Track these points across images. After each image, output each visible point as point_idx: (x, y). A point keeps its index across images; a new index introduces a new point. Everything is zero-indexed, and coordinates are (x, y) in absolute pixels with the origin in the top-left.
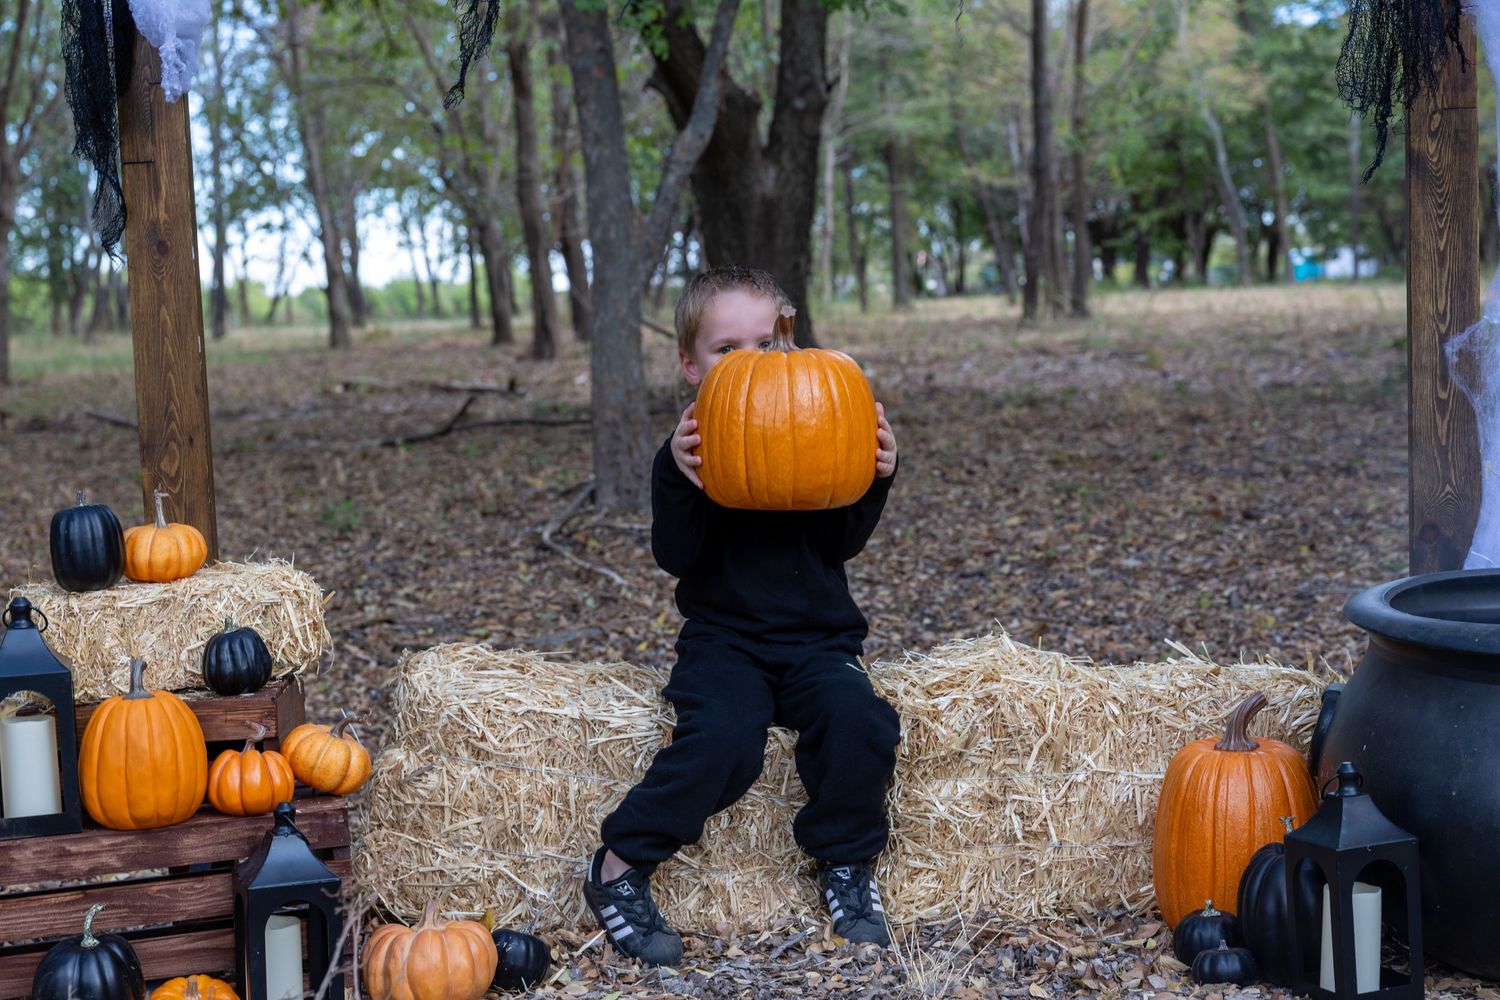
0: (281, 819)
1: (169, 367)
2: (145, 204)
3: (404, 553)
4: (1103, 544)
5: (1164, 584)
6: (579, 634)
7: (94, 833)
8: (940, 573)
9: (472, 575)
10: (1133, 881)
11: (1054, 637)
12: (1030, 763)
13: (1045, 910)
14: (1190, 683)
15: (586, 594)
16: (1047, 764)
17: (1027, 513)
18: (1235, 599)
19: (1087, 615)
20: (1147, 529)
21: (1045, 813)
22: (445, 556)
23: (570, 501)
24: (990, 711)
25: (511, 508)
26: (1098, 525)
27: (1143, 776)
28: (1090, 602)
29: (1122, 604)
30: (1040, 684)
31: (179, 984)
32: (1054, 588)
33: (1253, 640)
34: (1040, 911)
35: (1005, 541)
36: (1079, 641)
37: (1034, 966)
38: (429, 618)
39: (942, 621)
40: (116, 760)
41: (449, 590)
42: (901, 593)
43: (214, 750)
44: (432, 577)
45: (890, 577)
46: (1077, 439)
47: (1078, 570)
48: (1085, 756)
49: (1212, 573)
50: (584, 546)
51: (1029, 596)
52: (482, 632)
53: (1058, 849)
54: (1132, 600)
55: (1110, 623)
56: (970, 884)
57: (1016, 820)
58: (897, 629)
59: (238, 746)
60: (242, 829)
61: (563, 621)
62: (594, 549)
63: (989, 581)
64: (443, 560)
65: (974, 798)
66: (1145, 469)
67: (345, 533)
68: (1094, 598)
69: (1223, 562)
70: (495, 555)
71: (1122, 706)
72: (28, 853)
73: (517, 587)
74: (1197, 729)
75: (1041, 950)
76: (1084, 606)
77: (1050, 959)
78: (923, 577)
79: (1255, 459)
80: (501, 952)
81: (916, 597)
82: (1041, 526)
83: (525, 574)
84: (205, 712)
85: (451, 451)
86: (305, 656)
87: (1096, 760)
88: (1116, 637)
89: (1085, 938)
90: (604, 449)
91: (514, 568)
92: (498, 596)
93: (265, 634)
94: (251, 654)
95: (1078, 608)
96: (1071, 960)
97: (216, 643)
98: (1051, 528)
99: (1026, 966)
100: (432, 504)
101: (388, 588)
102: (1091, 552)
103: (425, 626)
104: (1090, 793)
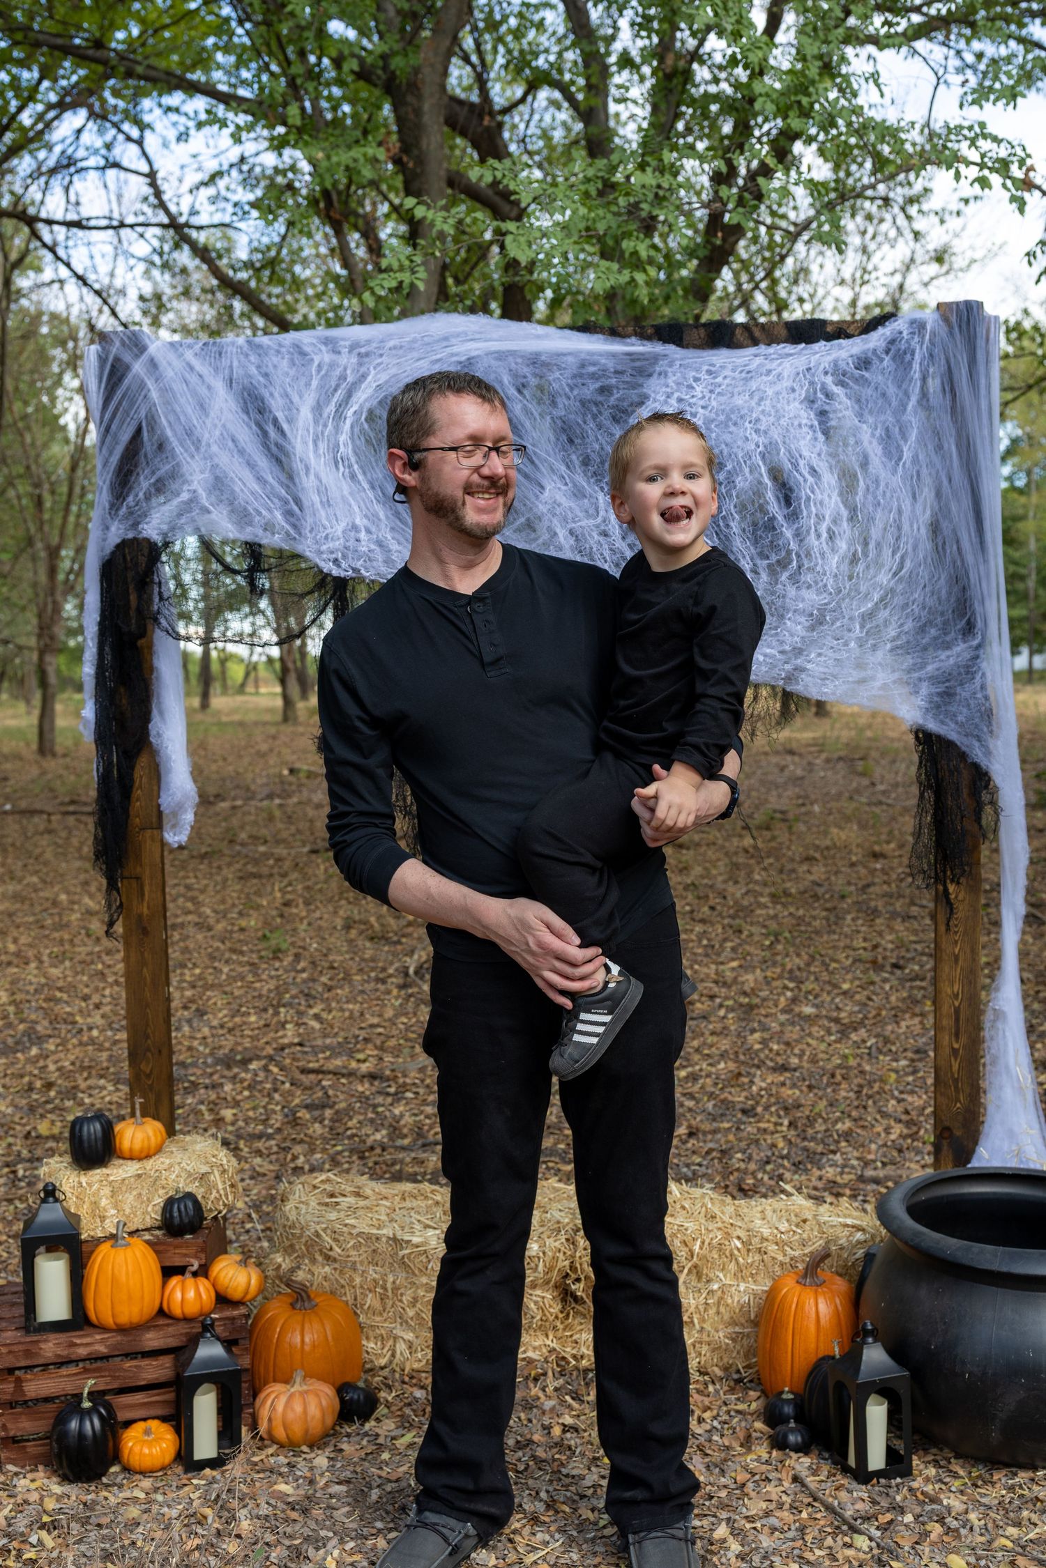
0: (205, 1325)
1: (147, 1005)
2: (135, 903)
3: (316, 975)
4: (792, 990)
7: (91, 1330)
9: (360, 998)
11: (746, 1080)
18: (874, 1049)
19: (772, 1060)
20: (825, 976)
21: (692, 1309)
22: (344, 979)
26: (791, 971)
27: (756, 1288)
28: (776, 1047)
29: (796, 1051)
30: (691, 1226)
31: (140, 1426)
32: (753, 1031)
35: (725, 984)
36: (764, 1085)
38: (328, 1041)
40: (105, 1289)
41: (344, 1011)
43: (168, 1272)
44: (334, 998)
46: (794, 871)
47: (771, 1015)
48: (718, 1274)
49: (861, 1023)
51: (735, 1039)
52: (361, 1056)
53: (700, 1332)
59: (180, 1270)
60: (183, 1328)
63: (709, 1023)
64: (342, 983)
67: (277, 953)
68: (779, 1043)
69: (874, 1013)
70: (378, 980)
71: (743, 1242)
72: (51, 1343)
73: (389, 1013)
74: (792, 1261)
76: (771, 1050)
79: (913, 903)
80: (342, 1401)
82: (753, 969)
83: (396, 999)
84: (161, 1248)
86: (225, 1204)
87: (725, 1276)
91: (388, 992)
92: (375, 1020)
93: (200, 1194)
94: (191, 1208)
95: (767, 1052)
97: (170, 1202)
98: (758, 972)
100: (339, 923)
101: (302, 1008)
102: (782, 999)
103: (324, 1048)
104: (721, 1297)
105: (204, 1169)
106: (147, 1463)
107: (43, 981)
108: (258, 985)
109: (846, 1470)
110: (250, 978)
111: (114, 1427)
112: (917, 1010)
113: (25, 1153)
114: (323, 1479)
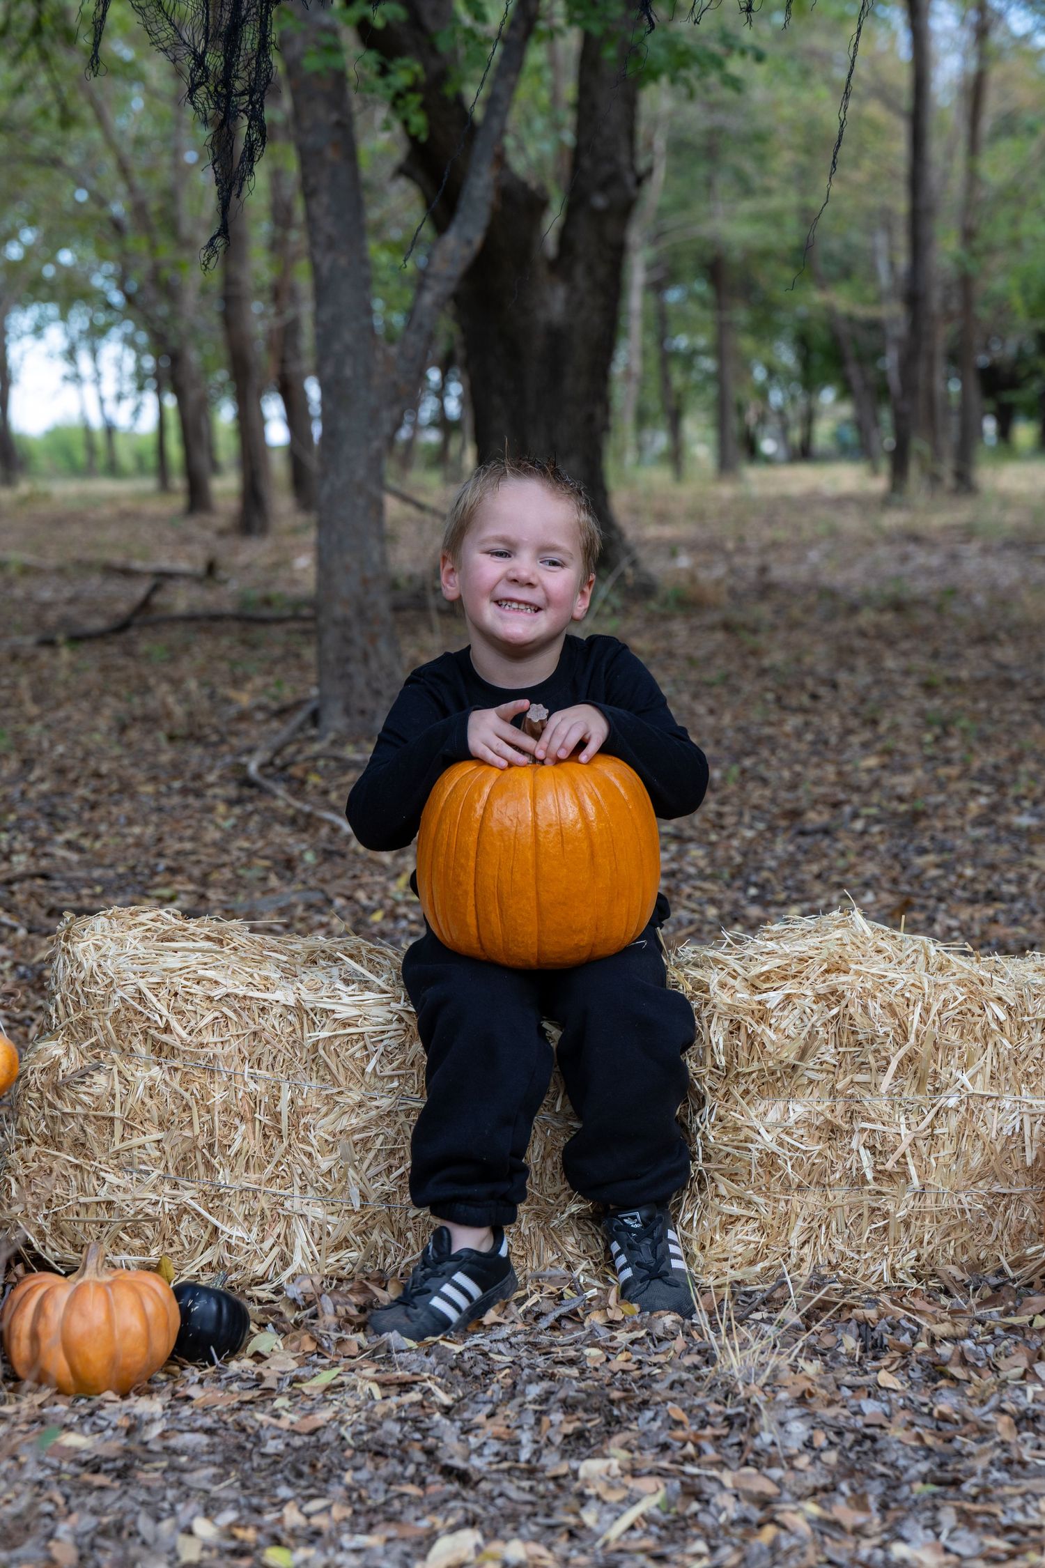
3: (65, 787)
4: (988, 795)
6: (294, 899)
8: (772, 829)
9: (154, 818)
10: (1017, 1240)
11: (920, 916)
12: (886, 1081)
13: (900, 1275)
15: (304, 846)
16: (909, 1084)
17: (888, 752)
19: (964, 888)
21: (904, 1147)
22: (120, 791)
23: (285, 722)
24: (834, 1012)
25: (207, 731)
26: (982, 771)
27: (1035, 1102)
28: (969, 872)
29: (1011, 875)
30: (902, 978)
32: (922, 851)
34: (894, 1275)
35: (857, 789)
36: (953, 923)
37: (884, 1348)
38: (97, 873)
39: (773, 892)
41: (124, 836)
42: (720, 853)
44: (102, 820)
45: (706, 832)
46: (957, 655)
47: (954, 828)
48: (958, 1074)
50: (303, 782)
51: (888, 862)
52: (166, 892)
53: (921, 1194)
54: (1025, 870)
55: (995, 900)
56: (803, 1238)
57: (866, 1156)
58: (713, 902)
61: (274, 881)
62: (315, 787)
63: (836, 840)
64: (117, 797)
65: (811, 1125)
68: (974, 866)
70: (184, 791)
71: (1009, 1008)
73: (212, 835)
75: (895, 1327)
76: (961, 876)
77: (906, 1339)
78: (749, 834)
80: (185, 1313)
81: (738, 859)
82: (906, 769)
83: (224, 818)
85: (129, 653)
87: (973, 1079)
88: (1002, 918)
89: (953, 1313)
90: (331, 656)
91: (210, 809)
92: (188, 846)
95: (953, 878)
96: (933, 1341)
98: (919, 773)
99: (874, 1347)
100: (103, 723)
101: (43, 832)
102: (972, 805)
103: (91, 883)
104: (964, 1122)
114: (156, 1430)
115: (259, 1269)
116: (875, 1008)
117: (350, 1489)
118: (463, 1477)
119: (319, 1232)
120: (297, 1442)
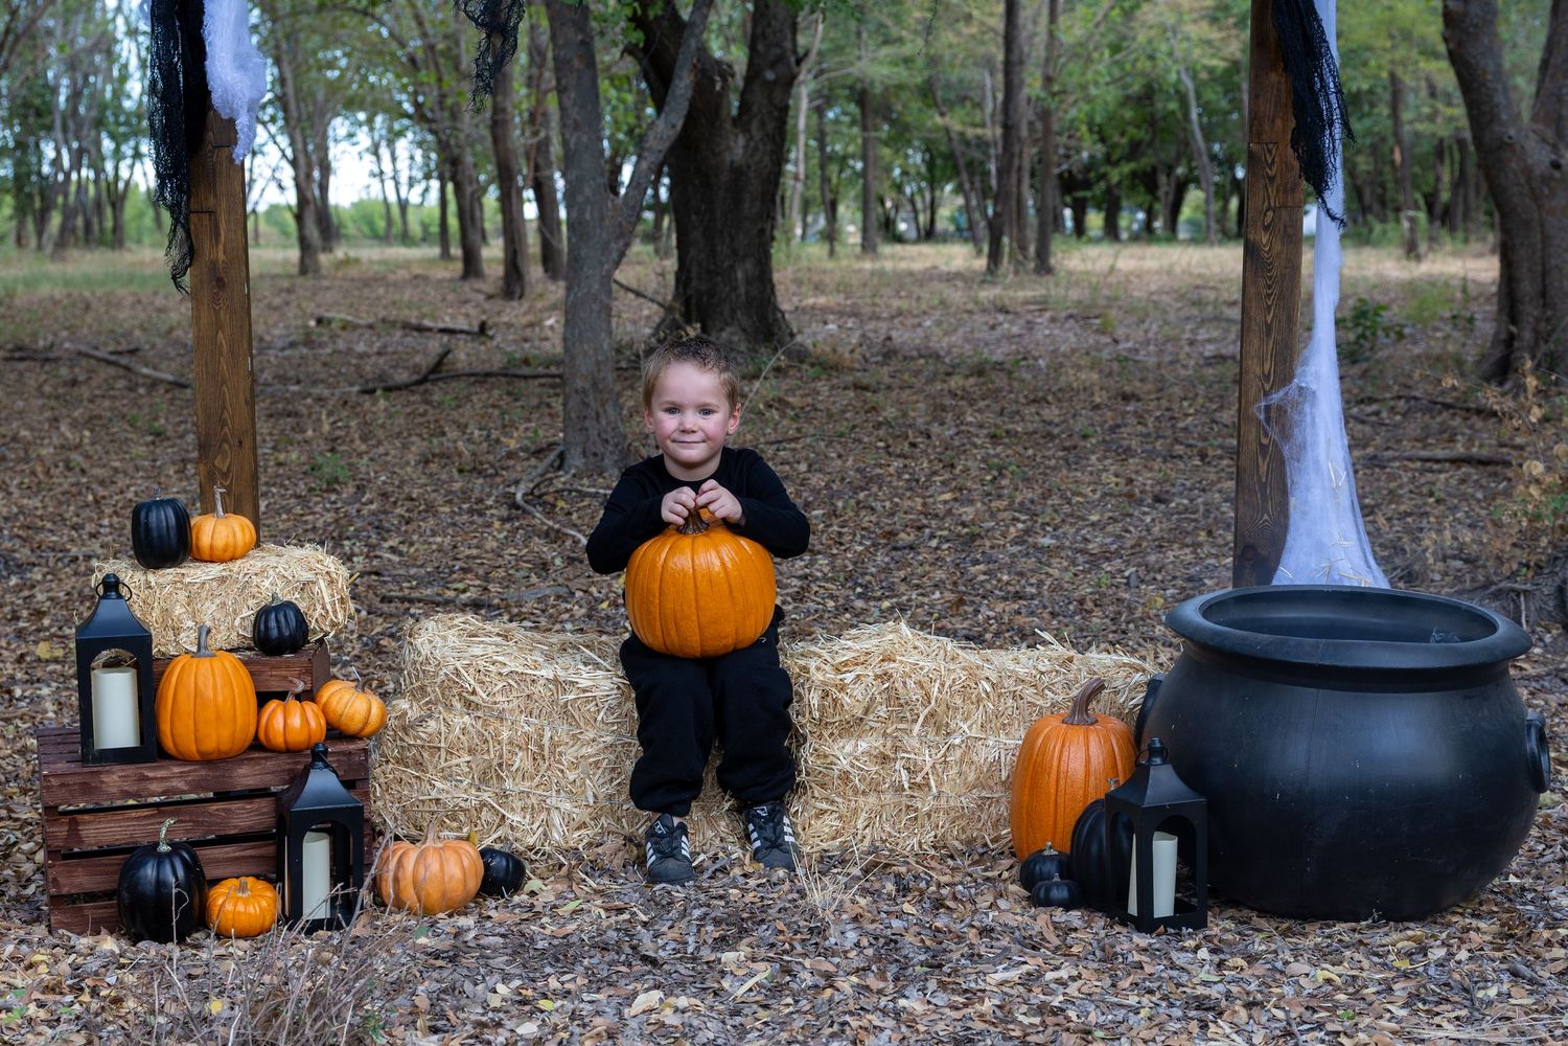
0: (316, 756)
1: (224, 382)
2: (207, 245)
3: (388, 507)
4: (1024, 522)
5: (1074, 563)
6: (548, 592)
7: (167, 762)
8: (875, 545)
9: (450, 531)
10: (995, 825)
11: (970, 609)
12: (917, 728)
13: (924, 847)
14: (1049, 668)
15: (554, 554)
16: (931, 730)
17: (959, 489)
18: (1133, 579)
19: (1001, 589)
20: (1066, 509)
21: (927, 768)
22: (426, 511)
23: (540, 460)
24: (886, 685)
25: (486, 466)
26: (1022, 504)
27: (1008, 742)
28: (1005, 578)
29: (1033, 580)
30: (928, 665)
31: (231, 884)
32: (976, 562)
33: (1142, 619)
34: (920, 847)
35: (936, 516)
36: (991, 614)
37: (909, 890)
38: (413, 571)
39: (872, 591)
40: (186, 706)
41: (430, 544)
42: (839, 562)
43: (263, 698)
44: (414, 532)
45: (830, 547)
46: (1017, 413)
47: (999, 546)
48: (961, 724)
49: (1117, 554)
50: (554, 506)
51: (952, 570)
52: (461, 586)
53: (937, 797)
54: (1043, 577)
55: (1020, 598)
56: (865, 824)
57: (904, 774)
58: (832, 597)
59: (282, 696)
60: (284, 763)
61: (534, 579)
62: (562, 510)
63: (918, 554)
64: (424, 515)
65: (871, 755)
66: (1075, 447)
67: (332, 485)
68: (1009, 573)
69: (1129, 543)
70: (471, 512)
71: (993, 685)
72: (115, 777)
73: (491, 544)
74: (1053, 706)
75: (916, 877)
76: (999, 581)
77: (923, 885)
78: (859, 548)
79: (1177, 441)
80: (487, 866)
81: (851, 567)
82: (971, 502)
83: (499, 531)
84: (255, 668)
85: (427, 402)
86: (333, 625)
87: (970, 727)
88: (1023, 611)
89: (953, 869)
90: (573, 412)
91: (489, 525)
92: (475, 552)
93: (302, 606)
94: (293, 623)
95: (994, 582)
96: (939, 886)
97: (264, 614)
98: (979, 505)
99: (903, 890)
100: (412, 458)
101: (374, 540)
102: (1012, 529)
103: (409, 578)
104: (964, 754)
105: (307, 576)
106: (244, 923)
107: (15, 510)
108: (310, 518)
109: (1126, 920)
110: (298, 510)
111: (199, 883)
112: (1188, 540)
113: (19, 675)
114: (472, 934)
115: (531, 840)
116: (911, 683)
117: (587, 968)
118: (654, 962)
119: (568, 819)
120: (556, 942)
